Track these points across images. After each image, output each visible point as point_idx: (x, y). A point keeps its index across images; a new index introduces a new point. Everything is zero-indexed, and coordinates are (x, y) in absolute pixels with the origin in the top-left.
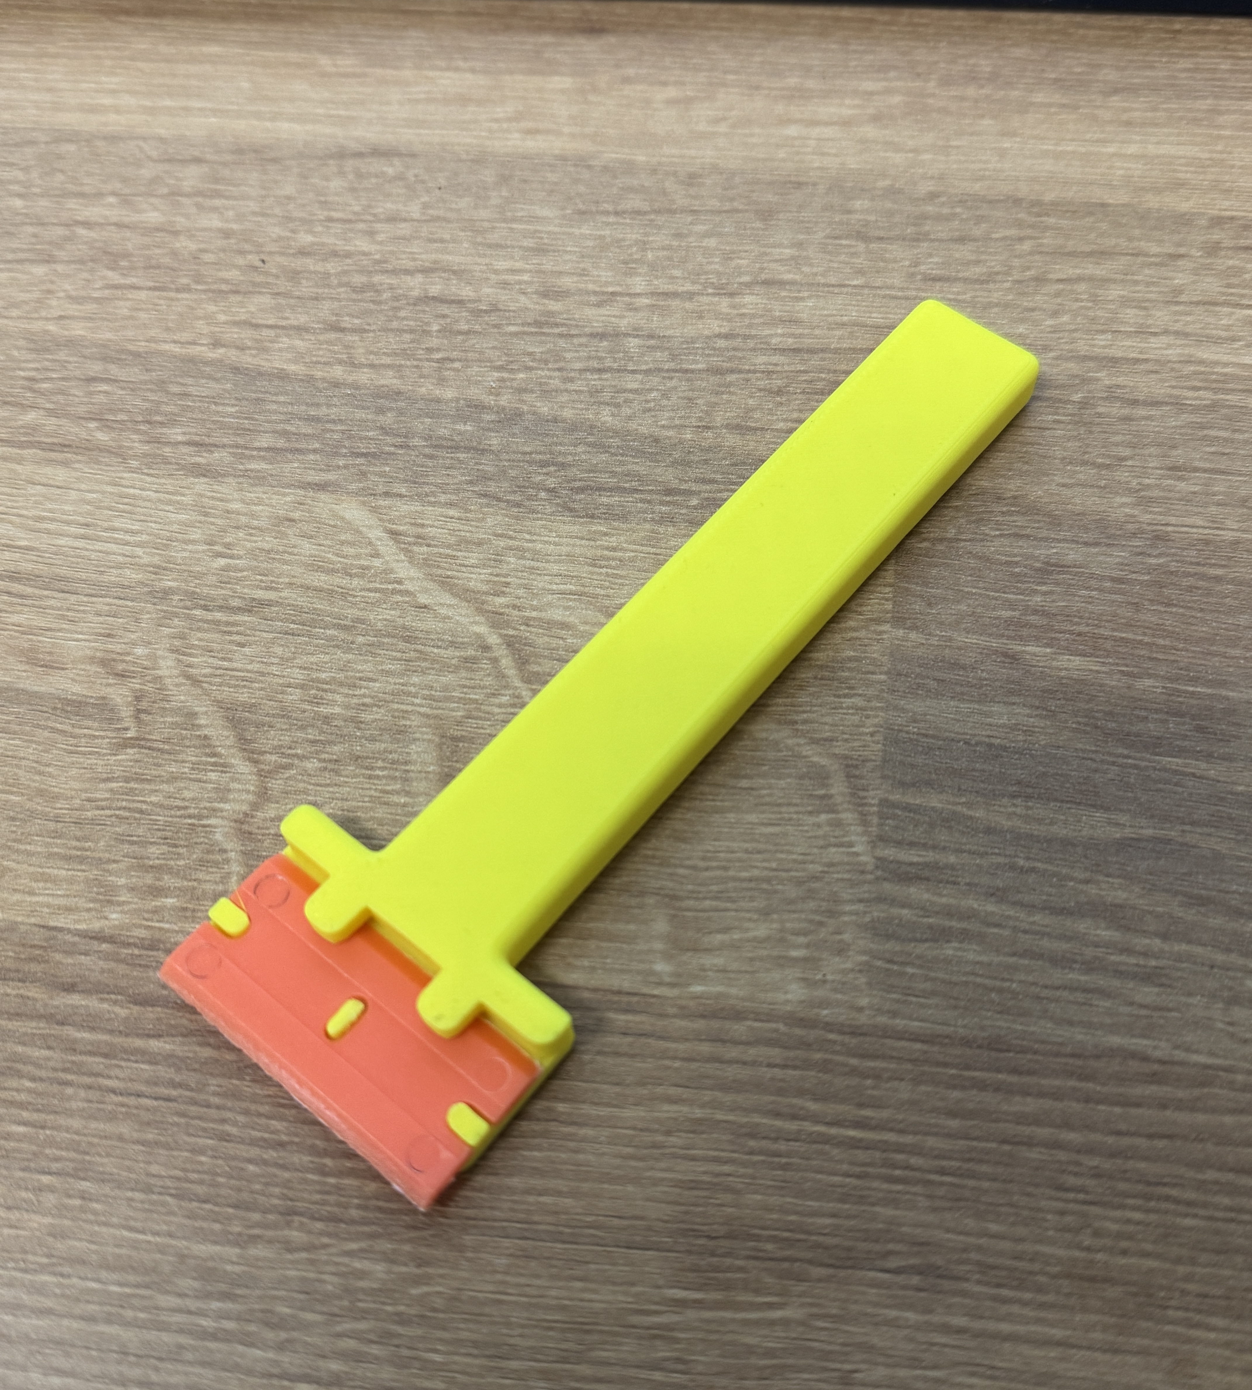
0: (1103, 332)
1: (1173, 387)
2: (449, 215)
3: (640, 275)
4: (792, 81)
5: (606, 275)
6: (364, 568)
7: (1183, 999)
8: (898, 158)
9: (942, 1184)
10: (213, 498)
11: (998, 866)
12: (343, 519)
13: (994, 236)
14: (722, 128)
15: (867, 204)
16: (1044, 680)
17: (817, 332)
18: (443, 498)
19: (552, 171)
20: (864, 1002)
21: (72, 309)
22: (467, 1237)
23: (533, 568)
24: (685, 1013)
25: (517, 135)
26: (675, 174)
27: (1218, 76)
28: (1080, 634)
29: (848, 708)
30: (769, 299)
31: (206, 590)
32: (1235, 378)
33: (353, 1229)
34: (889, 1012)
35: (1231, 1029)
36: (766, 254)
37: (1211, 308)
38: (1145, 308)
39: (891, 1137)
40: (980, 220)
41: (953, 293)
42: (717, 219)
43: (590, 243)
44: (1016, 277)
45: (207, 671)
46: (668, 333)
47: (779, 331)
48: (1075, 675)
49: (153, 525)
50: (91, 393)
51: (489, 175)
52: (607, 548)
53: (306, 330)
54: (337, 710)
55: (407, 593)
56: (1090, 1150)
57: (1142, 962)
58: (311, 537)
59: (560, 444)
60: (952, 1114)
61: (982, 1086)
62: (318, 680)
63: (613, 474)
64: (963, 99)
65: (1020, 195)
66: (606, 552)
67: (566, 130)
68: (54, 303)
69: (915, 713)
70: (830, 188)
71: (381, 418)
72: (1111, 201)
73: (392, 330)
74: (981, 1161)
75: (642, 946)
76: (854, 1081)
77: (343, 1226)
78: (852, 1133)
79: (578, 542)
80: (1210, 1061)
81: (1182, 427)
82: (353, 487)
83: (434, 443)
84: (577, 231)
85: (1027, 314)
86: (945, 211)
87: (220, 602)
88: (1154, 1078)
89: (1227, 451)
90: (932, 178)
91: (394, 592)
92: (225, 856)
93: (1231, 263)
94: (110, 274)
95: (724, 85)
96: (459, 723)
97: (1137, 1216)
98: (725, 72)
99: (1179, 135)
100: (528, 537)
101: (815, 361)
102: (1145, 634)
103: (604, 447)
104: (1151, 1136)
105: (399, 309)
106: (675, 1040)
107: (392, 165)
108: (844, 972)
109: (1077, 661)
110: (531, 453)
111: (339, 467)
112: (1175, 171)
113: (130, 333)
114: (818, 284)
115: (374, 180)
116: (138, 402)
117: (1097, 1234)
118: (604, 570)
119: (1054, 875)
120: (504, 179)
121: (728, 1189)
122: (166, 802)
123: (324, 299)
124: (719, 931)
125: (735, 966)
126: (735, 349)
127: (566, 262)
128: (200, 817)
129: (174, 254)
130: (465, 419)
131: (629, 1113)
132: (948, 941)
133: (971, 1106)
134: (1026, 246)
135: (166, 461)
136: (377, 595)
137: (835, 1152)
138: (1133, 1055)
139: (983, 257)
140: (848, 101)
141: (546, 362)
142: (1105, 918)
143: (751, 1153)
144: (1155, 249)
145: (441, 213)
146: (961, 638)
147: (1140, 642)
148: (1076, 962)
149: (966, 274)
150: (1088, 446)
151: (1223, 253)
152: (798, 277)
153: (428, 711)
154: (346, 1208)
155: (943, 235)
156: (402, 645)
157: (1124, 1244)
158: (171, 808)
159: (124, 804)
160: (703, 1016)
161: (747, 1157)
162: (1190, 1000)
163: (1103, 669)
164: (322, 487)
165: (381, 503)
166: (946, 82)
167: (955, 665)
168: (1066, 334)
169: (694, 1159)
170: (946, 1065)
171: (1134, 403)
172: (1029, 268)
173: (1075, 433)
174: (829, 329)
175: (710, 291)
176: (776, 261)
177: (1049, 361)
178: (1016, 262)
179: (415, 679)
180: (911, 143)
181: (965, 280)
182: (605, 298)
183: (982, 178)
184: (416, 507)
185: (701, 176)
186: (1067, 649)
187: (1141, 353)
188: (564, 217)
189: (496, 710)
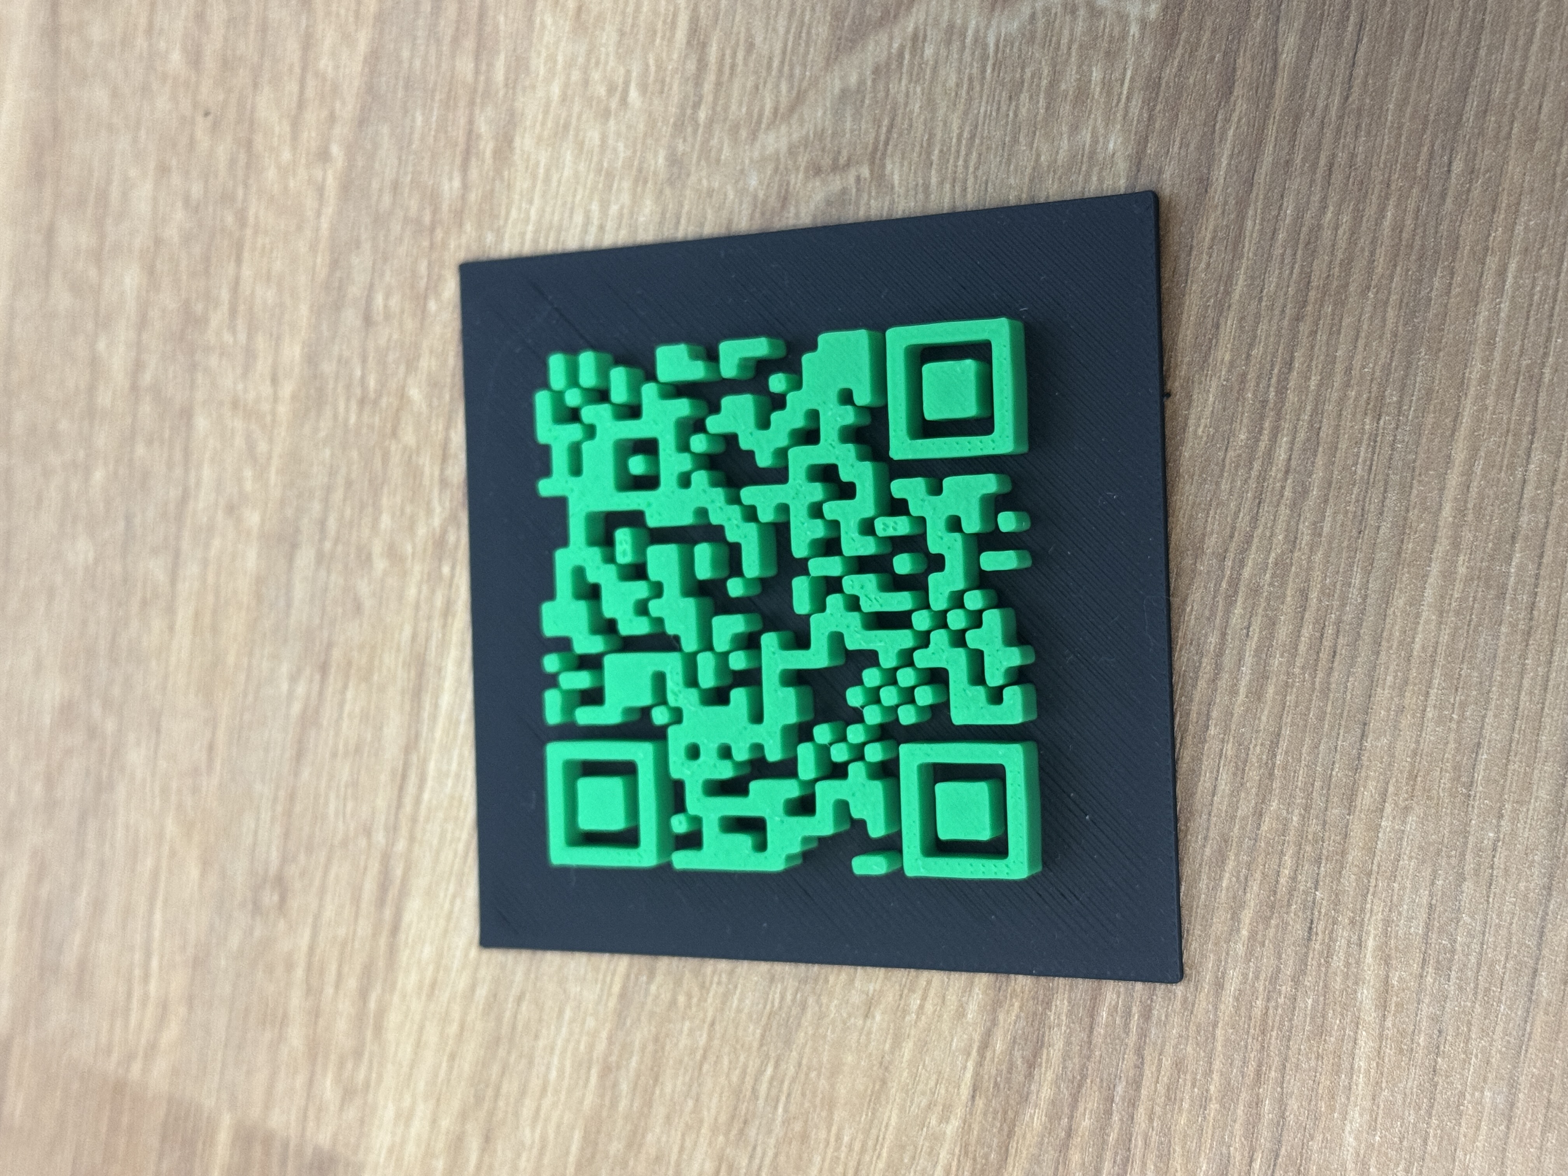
10: (543, 124)
21: (262, 366)
31: (673, 110)
45: (784, 87)
49: (578, 197)
50: (388, 317)
68: (251, 395)
87: (690, 88)
92: (1039, 15)
94: (214, 323)
113: (303, 279)
116: (402, 250)
122: (961, 107)
128: (984, 58)
129: (187, 239)
135: (489, 196)
158: (970, 99)
159: (961, 163)
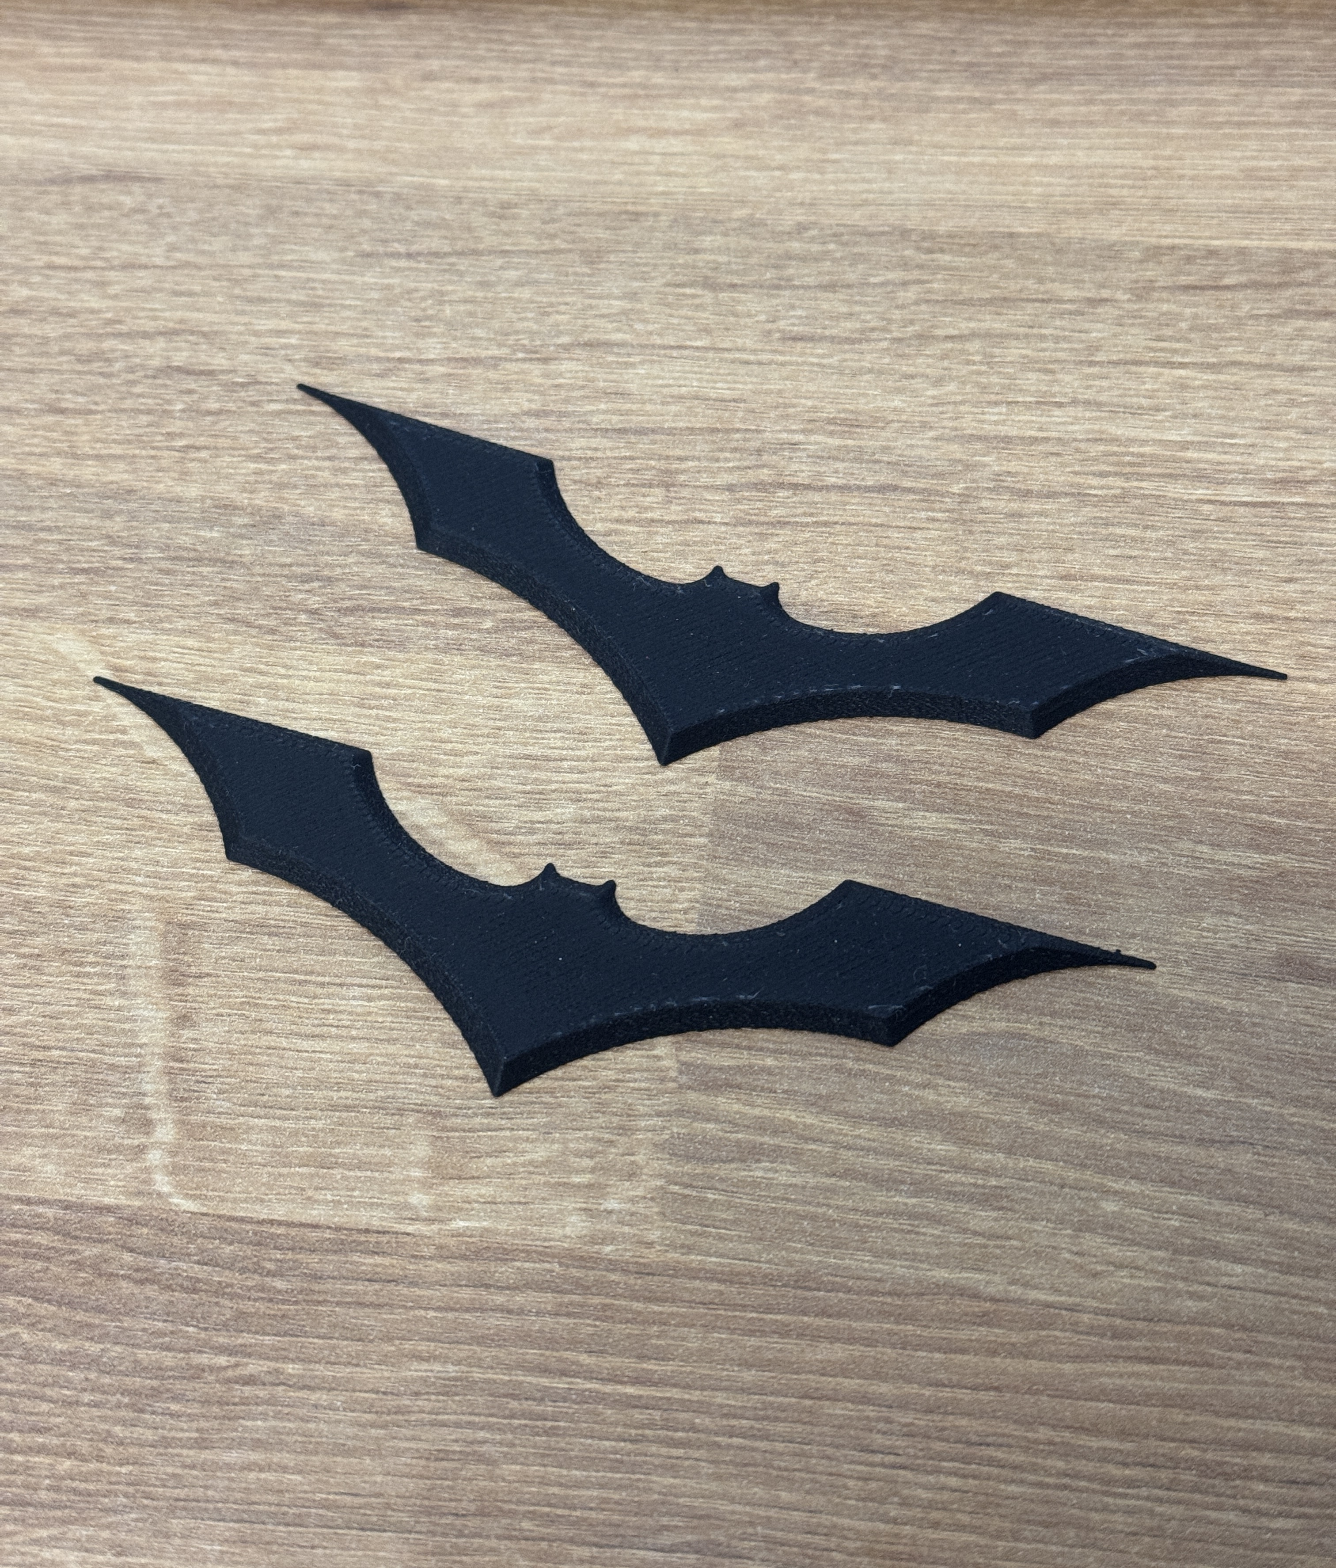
0: (996, 404)
1: (1076, 473)
2: (201, 260)
3: (434, 335)
4: (637, 75)
5: (392, 336)
6: (79, 714)
7: (1025, 1225)
8: (760, 178)
9: (729, 1447)
11: (823, 1068)
12: (56, 652)
13: (872, 280)
14: (547, 141)
15: (719, 240)
16: (893, 842)
17: (648, 407)
18: (180, 624)
19: (331, 201)
20: (654, 1235)
22: (174, 1521)
23: (287, 711)
24: (443, 1254)
25: (289, 152)
26: (484, 203)
27: (1175, 52)
28: (938, 785)
29: (659, 879)
30: (591, 366)
32: (1154, 459)
33: (41, 1513)
34: (682, 1246)
35: (1079, 1260)
36: (591, 307)
37: (1134, 368)
38: (1052, 372)
39: (675, 1393)
40: (856, 259)
41: (818, 356)
42: (534, 262)
43: (375, 295)
44: (896, 334)
46: (466, 410)
47: (603, 406)
48: (930, 835)
51: (251, 208)
52: (379, 684)
53: (18, 412)
54: (42, 892)
55: (132, 744)
56: (904, 1405)
57: (980, 1182)
58: (17, 676)
59: (328, 554)
60: (747, 1365)
61: (784, 1332)
62: (20, 857)
63: (390, 590)
64: (848, 95)
65: (909, 225)
66: (377, 689)
67: (352, 144)
69: (738, 884)
70: (675, 220)
71: (108, 523)
72: (1022, 230)
73: (123, 411)
74: (777, 1419)
75: (397, 1174)
76: (635, 1330)
77: (31, 1509)
78: (630, 1390)
79: (344, 677)
80: (1051, 1298)
81: (1082, 524)
82: (71, 611)
83: (172, 554)
84: (358, 280)
85: (905, 382)
86: (815, 248)
88: (985, 1319)
89: (1135, 553)
90: (802, 204)
91: (117, 743)
93: (1165, 307)
95: (551, 81)
96: (189, 906)
97: (953, 1481)
98: (554, 63)
99: (1118, 136)
100: (283, 671)
101: (644, 445)
102: (1015, 785)
103: (380, 555)
104: (975, 1388)
105: (133, 383)
106: (430, 1285)
107: (130, 193)
108: (632, 1200)
109: (933, 818)
110: (291, 565)
111: (53, 587)
112: (1107, 186)
114: (653, 346)
115: (106, 213)
117: (905, 1503)
118: (374, 712)
119: (888, 1078)
120: (271, 212)
121: (481, 1459)
123: (41, 371)
124: (489, 1155)
125: (506, 1196)
126: (547, 430)
127: (344, 320)
130: (210, 523)
131: (371, 1374)
132: (758, 1161)
133: (769, 1355)
134: (911, 293)
136: (96, 748)
137: (609, 1412)
138: (962, 1292)
139: (857, 308)
140: (704, 102)
141: (314, 449)
142: (941, 1130)
143: (512, 1416)
144: (1070, 292)
145: (191, 257)
146: (798, 790)
147: (1009, 794)
148: (903, 1182)
149: (834, 332)
150: (966, 550)
151: (1156, 295)
152: (627, 337)
153: (153, 892)
154: (35, 1490)
155: (811, 281)
156: (123, 810)
157: (935, 1515)
160: (464, 1257)
161: (505, 1421)
162: (1036, 1226)
163: (964, 827)
164: (31, 613)
165: (104, 631)
166: (829, 73)
167: (791, 824)
168: (950, 408)
169: (444, 1424)
170: (744, 1307)
171: (1027, 494)
172: (912, 322)
173: (952, 534)
174: (663, 403)
175: (520, 355)
176: (603, 316)
177: (927, 442)
178: (897, 315)
179: (138, 853)
180: (779, 158)
181: (832, 339)
182: (391, 365)
183: (865, 203)
184: (147, 635)
185: (516, 205)
186: (922, 802)
187: (1040, 429)
188: (343, 261)
189: (234, 889)
